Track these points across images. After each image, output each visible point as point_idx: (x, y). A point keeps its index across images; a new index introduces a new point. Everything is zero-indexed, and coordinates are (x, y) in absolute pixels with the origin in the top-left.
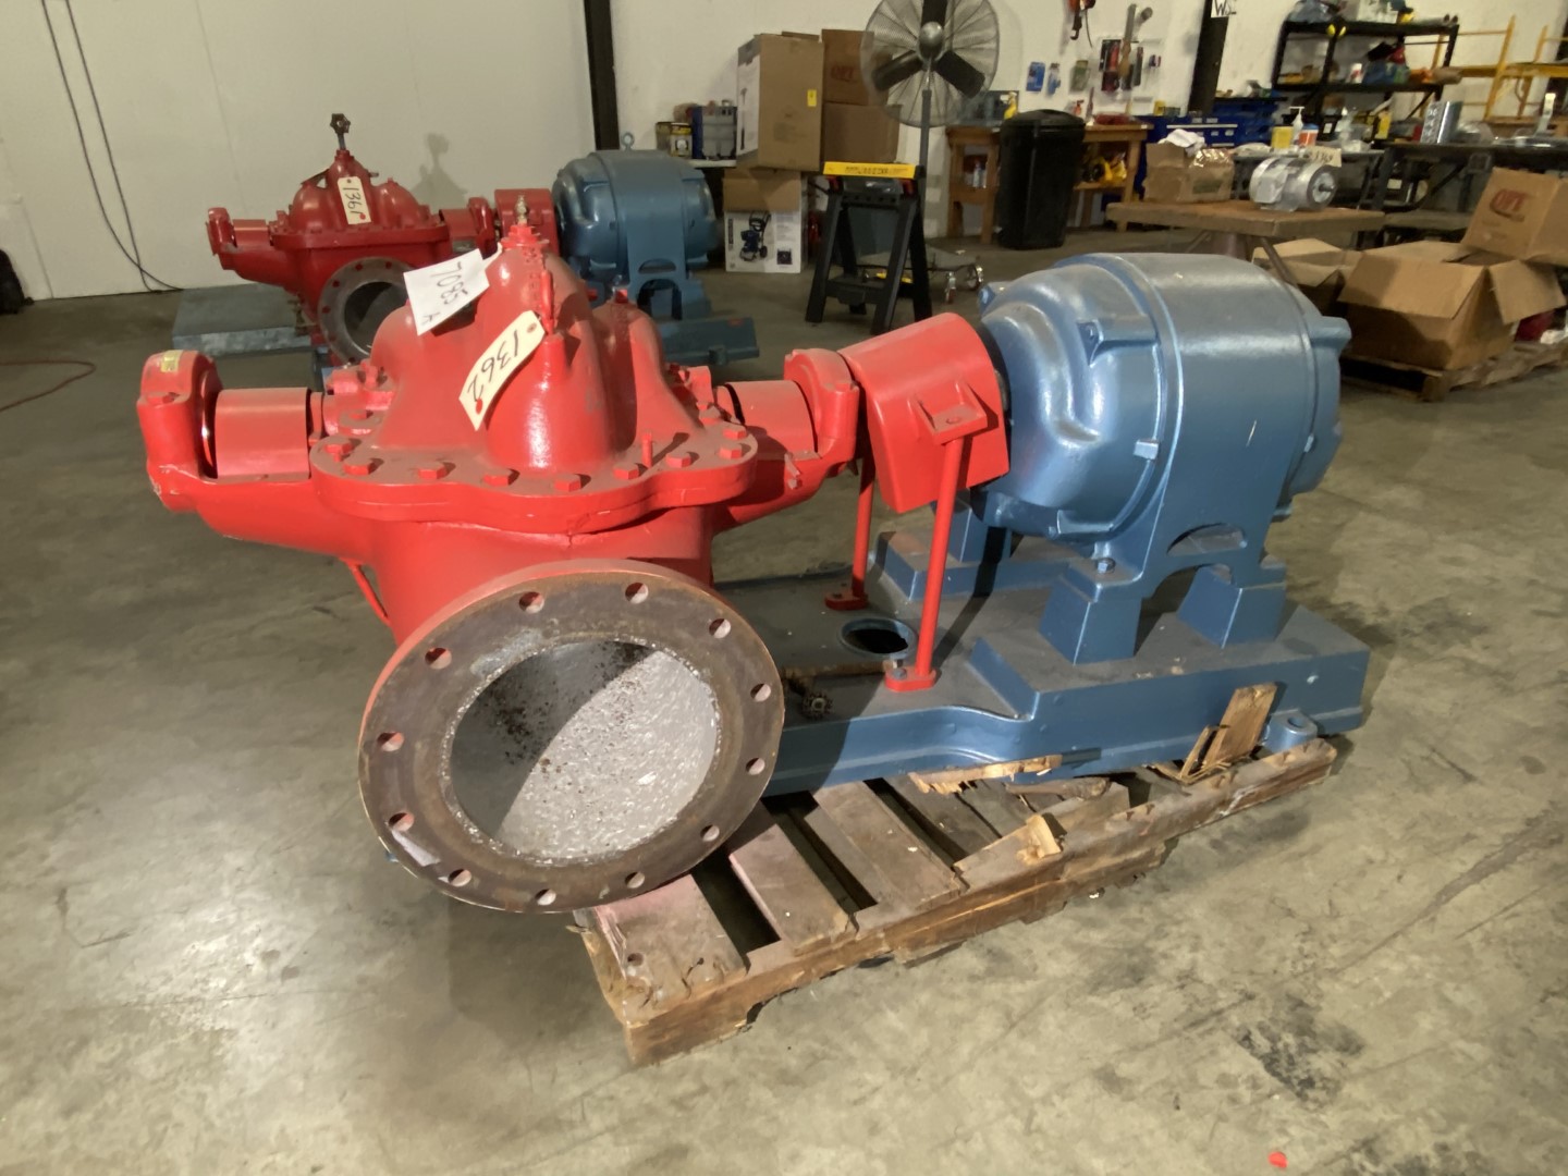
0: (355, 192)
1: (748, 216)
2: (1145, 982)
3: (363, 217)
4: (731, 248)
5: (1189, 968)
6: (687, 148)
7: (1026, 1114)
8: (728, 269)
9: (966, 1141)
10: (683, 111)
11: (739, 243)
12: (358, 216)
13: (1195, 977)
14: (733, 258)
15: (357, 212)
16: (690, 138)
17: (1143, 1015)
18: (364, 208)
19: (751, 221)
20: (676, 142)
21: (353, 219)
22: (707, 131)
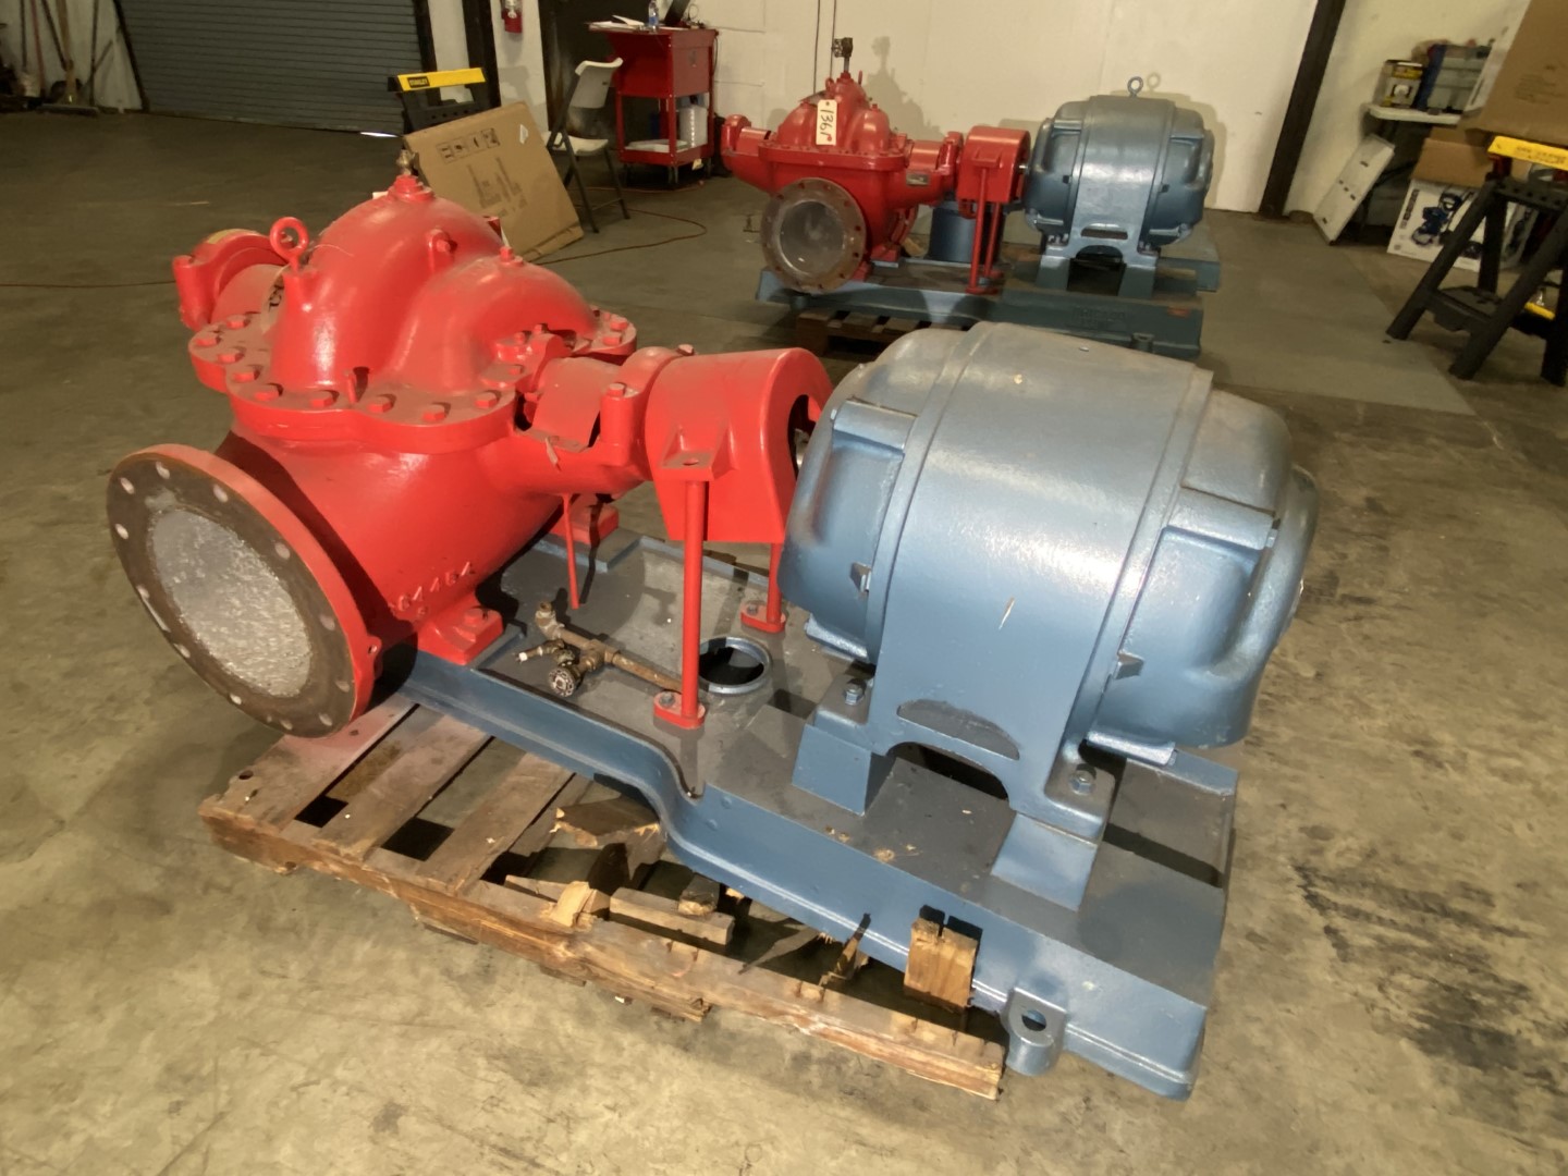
0: (829, 115)
1: (1441, 190)
2: (533, 1090)
3: (830, 139)
4: (1404, 225)
5: (581, 1115)
6: (1408, 96)
7: (314, 1078)
8: (1391, 249)
9: (262, 1054)
10: (1424, 50)
11: (1417, 220)
12: (826, 137)
13: (572, 1125)
14: (1402, 237)
15: (826, 133)
16: (1416, 84)
17: (488, 1107)
18: (832, 130)
19: (1444, 196)
20: (1395, 87)
21: (821, 140)
22: (1444, 77)
